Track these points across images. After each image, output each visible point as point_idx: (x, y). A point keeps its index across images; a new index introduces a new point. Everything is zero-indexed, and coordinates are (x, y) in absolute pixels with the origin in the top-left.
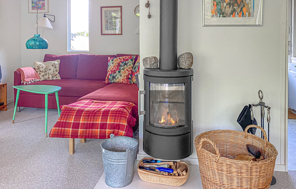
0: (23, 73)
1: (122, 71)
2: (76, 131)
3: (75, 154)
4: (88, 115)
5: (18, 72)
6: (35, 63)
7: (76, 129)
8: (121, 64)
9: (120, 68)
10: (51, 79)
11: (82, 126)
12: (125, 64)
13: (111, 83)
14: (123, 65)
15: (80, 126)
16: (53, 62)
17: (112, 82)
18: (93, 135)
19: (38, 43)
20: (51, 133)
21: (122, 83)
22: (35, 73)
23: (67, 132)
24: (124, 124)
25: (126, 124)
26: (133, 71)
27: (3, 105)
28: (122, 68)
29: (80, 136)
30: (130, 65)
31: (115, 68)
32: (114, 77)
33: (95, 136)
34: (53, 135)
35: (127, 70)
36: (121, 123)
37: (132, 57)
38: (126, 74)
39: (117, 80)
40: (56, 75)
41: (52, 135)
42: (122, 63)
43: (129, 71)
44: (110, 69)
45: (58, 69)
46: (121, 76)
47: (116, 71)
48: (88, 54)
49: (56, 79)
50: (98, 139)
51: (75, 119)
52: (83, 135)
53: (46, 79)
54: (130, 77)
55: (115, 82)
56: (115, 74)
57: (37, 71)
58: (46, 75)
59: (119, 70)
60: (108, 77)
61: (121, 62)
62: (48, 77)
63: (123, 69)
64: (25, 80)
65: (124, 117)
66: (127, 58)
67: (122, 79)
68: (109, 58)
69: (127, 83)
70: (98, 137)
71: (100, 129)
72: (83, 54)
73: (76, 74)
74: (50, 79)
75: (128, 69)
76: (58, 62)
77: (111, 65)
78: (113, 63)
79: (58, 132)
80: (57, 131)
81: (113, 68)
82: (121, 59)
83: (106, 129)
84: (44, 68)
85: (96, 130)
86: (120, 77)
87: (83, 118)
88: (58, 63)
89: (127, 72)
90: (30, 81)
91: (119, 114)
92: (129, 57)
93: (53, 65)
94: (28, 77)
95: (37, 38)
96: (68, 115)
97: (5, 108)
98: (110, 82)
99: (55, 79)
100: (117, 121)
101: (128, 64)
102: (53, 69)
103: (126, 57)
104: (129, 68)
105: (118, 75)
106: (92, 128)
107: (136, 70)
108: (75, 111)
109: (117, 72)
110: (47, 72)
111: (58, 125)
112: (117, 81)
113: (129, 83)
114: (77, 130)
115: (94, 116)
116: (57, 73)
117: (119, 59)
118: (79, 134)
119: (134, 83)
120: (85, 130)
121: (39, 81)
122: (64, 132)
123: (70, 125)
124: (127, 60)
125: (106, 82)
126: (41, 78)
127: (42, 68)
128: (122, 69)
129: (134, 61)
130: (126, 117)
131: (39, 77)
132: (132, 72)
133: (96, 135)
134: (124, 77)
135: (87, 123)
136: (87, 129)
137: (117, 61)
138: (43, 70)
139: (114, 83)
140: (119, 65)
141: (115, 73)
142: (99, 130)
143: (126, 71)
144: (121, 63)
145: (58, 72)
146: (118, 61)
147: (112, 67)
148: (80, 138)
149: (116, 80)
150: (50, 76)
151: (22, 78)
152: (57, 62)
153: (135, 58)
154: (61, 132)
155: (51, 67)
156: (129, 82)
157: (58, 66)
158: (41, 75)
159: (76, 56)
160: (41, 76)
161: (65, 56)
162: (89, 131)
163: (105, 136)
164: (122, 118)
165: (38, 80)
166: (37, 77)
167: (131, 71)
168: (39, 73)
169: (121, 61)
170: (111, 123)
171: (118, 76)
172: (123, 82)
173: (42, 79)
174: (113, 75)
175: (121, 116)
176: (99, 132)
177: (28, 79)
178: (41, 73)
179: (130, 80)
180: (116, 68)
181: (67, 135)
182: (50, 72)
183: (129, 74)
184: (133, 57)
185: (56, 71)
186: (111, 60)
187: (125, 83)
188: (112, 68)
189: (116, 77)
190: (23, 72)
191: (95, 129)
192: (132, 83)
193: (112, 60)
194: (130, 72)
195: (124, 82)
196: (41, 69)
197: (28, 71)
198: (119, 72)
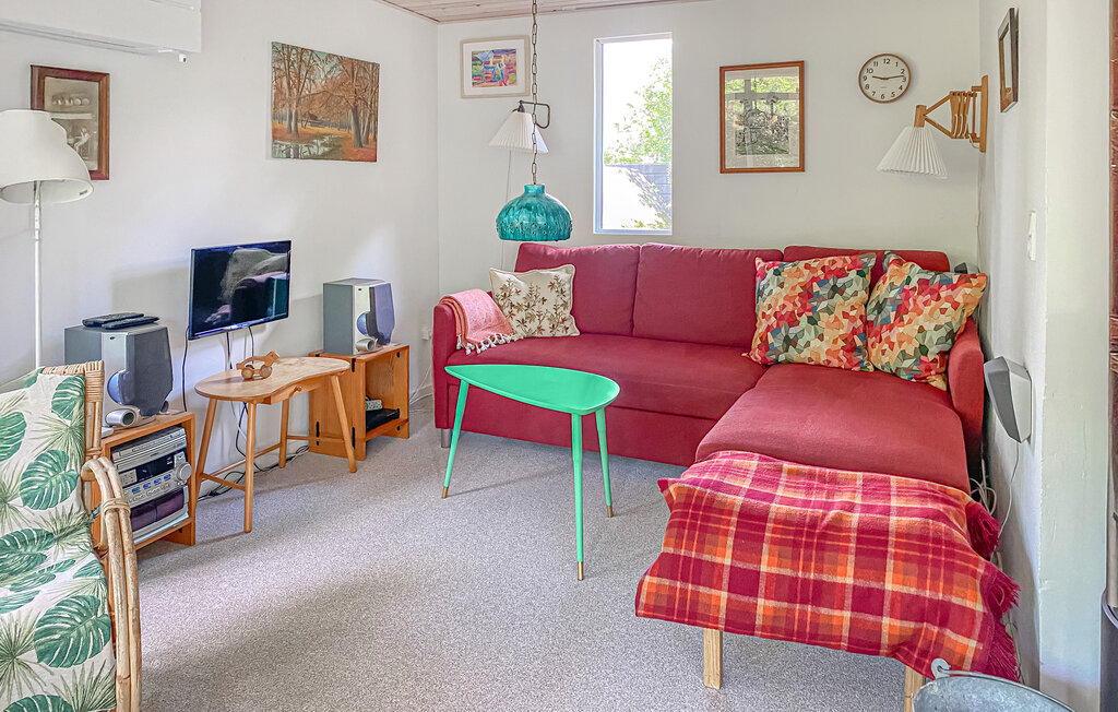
0: (463, 313)
1: (824, 316)
2: (747, 604)
3: (729, 690)
4: (794, 541)
5: (446, 308)
6: (493, 277)
7: (745, 599)
8: (816, 287)
9: (815, 304)
10: (547, 333)
11: (773, 588)
12: (836, 290)
13: (777, 363)
14: (824, 292)
15: (762, 585)
16: (552, 273)
17: (782, 358)
18: (820, 632)
19: (541, 220)
20: (643, 600)
21: (826, 367)
22: (497, 313)
23: (709, 605)
24: (969, 604)
25: (979, 608)
26: (871, 318)
27: (398, 417)
28: (824, 305)
29: (764, 628)
30: (856, 293)
31: (795, 305)
32: (789, 342)
33: (832, 638)
34: (648, 611)
35: (845, 315)
36: (956, 600)
37: (859, 263)
38: (842, 332)
39: (805, 355)
40: (564, 320)
41: (647, 607)
42: (821, 283)
43: (853, 319)
44: (770, 307)
45: (568, 298)
46: (821, 337)
47: (800, 315)
48: (675, 246)
49: (564, 334)
50: (842, 653)
51: (739, 553)
52: (777, 624)
53: (530, 335)
54: (859, 342)
55: (795, 359)
56: (793, 331)
57: (501, 303)
58: (531, 318)
59: (810, 314)
60: (764, 340)
61: (814, 279)
62: (540, 329)
63: (829, 310)
64: (468, 338)
65: (964, 570)
66: (839, 264)
67: (828, 352)
68: (758, 260)
69: (848, 366)
70: (845, 644)
71: (852, 610)
72: (655, 247)
73: (632, 320)
74: (545, 334)
75: (847, 310)
76: (567, 272)
77: (775, 292)
78: (781, 285)
79: (671, 598)
80: (665, 592)
81: (784, 306)
82: (815, 270)
83: (881, 615)
84: (523, 294)
85: (837, 613)
86: (815, 343)
87: (770, 550)
88: (569, 276)
89: (845, 322)
90: (486, 343)
91: (936, 552)
92: (849, 261)
93: (552, 285)
94: (476, 328)
95: (535, 200)
96: (704, 529)
97: (404, 430)
98: (774, 357)
99: (559, 334)
100: (934, 588)
101: (849, 291)
102: (552, 297)
103: (834, 262)
104: (853, 308)
105: (809, 332)
106: (817, 601)
107: (884, 314)
108: (730, 513)
109: (803, 320)
110: (535, 308)
111: (668, 566)
112: (802, 355)
113: (856, 369)
114: (752, 600)
115: (821, 548)
116: (568, 311)
117: (807, 267)
118: (759, 622)
119: (876, 369)
120: (785, 605)
121: (512, 341)
122: (695, 603)
123: (720, 577)
124: (841, 273)
125: (756, 355)
126: (516, 329)
127: (517, 292)
128: (822, 311)
129: (868, 277)
130: (974, 574)
131: (507, 328)
132: (867, 323)
133: (834, 633)
134: (835, 342)
135: (794, 575)
136: (795, 602)
137: (796, 275)
138: (522, 302)
139: (789, 363)
140: (807, 294)
141: (793, 322)
142: (847, 614)
143: (840, 317)
144: (815, 284)
145: (570, 308)
146: (802, 275)
147: (777, 300)
148: (762, 636)
149: (800, 352)
150: (546, 325)
151: (458, 331)
152: (565, 274)
153: (872, 263)
154: (683, 600)
155: (545, 292)
156: (855, 366)
157: (568, 287)
158: (515, 318)
159: (627, 250)
160: (514, 323)
161: (589, 251)
162: (803, 613)
163: (878, 646)
164: (957, 576)
165: (509, 338)
166: (504, 326)
167: (861, 317)
168: (506, 311)
169: (815, 275)
170: (905, 590)
171: (807, 337)
172: (829, 362)
173: (520, 333)
174: (787, 331)
175: (950, 567)
176: (846, 624)
177: (475, 334)
178: (515, 311)
179: (861, 357)
180: (799, 305)
181: (708, 618)
182: (543, 308)
183: (854, 332)
184: (865, 260)
185: (565, 305)
186: (770, 273)
187: (840, 368)
188: (781, 302)
189: (801, 342)
190: (462, 309)
191: (832, 608)
192: (871, 368)
193: (777, 273)
194: (859, 323)
195: (835, 363)
196: (515, 299)
197: (476, 306)
198: (813, 321)
